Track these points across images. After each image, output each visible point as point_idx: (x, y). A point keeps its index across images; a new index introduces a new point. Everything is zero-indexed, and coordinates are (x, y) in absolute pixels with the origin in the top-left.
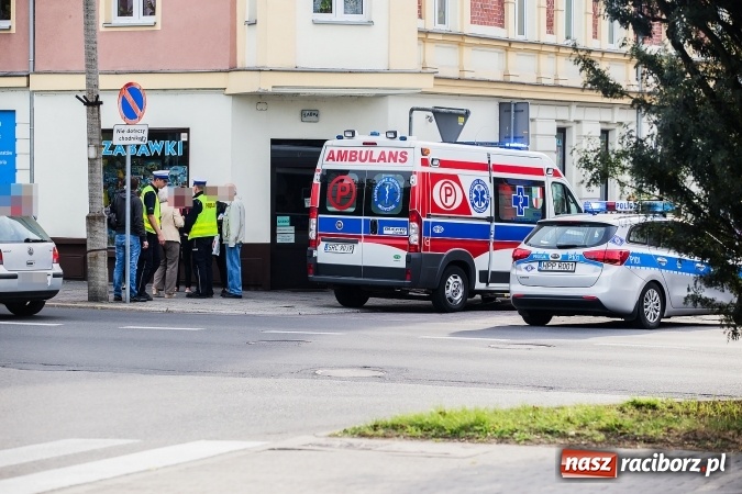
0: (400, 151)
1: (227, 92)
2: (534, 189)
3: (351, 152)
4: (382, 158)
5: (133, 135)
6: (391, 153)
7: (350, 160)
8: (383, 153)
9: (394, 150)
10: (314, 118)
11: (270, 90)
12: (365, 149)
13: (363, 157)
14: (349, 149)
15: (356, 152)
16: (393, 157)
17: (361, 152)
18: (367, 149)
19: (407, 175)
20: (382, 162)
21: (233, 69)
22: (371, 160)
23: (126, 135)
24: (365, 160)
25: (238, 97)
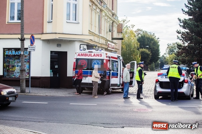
0: (100, 54)
1: (41, 39)
3: (85, 54)
4: (94, 55)
5: (32, 48)
6: (97, 54)
7: (85, 56)
8: (95, 54)
9: (98, 54)
10: (60, 46)
11: (58, 38)
12: (89, 53)
13: (89, 55)
14: (84, 53)
15: (86, 54)
16: (98, 55)
17: (88, 54)
18: (90, 53)
19: (102, 60)
20: (94, 56)
21: (43, 33)
22: (91, 56)
23: (31, 49)
24: (89, 56)
25: (44, 40)
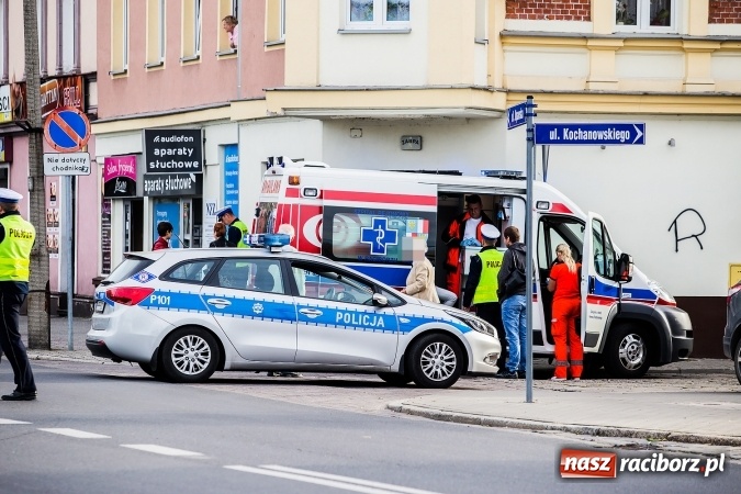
5: (70, 164)
23: (60, 164)
25: (330, 122)
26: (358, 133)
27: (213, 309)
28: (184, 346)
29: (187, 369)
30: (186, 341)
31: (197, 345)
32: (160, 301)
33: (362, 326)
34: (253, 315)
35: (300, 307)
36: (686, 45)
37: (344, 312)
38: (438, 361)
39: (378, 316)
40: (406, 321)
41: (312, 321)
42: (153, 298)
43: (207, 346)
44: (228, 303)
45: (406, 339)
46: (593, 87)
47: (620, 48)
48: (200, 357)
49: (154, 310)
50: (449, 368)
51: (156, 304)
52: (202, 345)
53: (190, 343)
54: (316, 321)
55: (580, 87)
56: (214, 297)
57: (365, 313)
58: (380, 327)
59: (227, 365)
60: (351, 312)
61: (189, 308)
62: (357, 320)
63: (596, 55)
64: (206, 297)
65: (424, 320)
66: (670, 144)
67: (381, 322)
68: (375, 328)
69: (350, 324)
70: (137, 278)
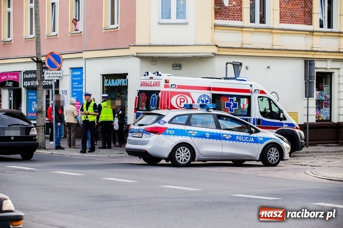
0: (158, 81)
2: (242, 99)
5: (55, 75)
7: (146, 86)
8: (154, 82)
10: (178, 68)
16: (157, 84)
20: (153, 86)
23: (52, 75)
25: (143, 58)
26: (155, 63)
27: (191, 136)
28: (180, 151)
29: (182, 161)
30: (181, 149)
31: (185, 151)
32: (170, 132)
33: (246, 141)
34: (206, 138)
35: (223, 134)
36: (274, 31)
37: (239, 136)
38: (273, 155)
39: (251, 137)
40: (262, 139)
41: (228, 140)
42: (167, 131)
43: (189, 151)
44: (196, 133)
45: (262, 146)
46: (244, 46)
47: (253, 31)
48: (186, 156)
49: (168, 136)
50: (277, 158)
51: (169, 134)
52: (187, 151)
53: (183, 150)
54: (230, 140)
55: (239, 46)
56: (191, 130)
57: (246, 136)
58: (252, 142)
59: (196, 159)
60: (241, 136)
61: (182, 135)
62: (244, 139)
63: (245, 34)
64: (188, 131)
65: (268, 139)
66: (268, 67)
67: (253, 140)
68: (250, 142)
69: (242, 141)
70: (159, 123)
